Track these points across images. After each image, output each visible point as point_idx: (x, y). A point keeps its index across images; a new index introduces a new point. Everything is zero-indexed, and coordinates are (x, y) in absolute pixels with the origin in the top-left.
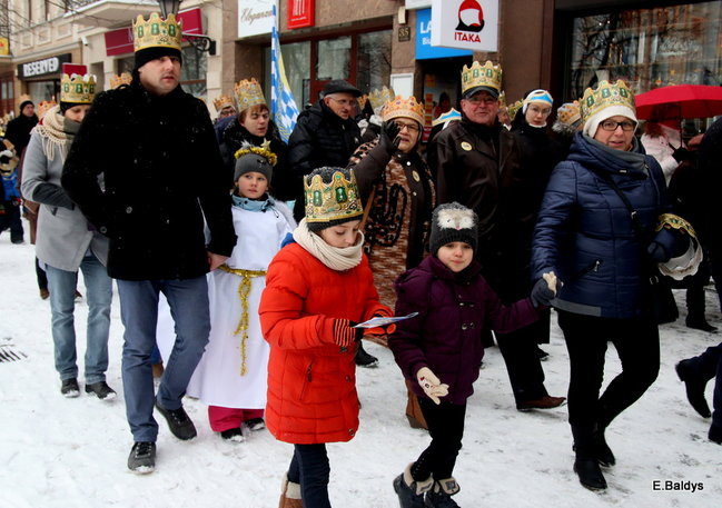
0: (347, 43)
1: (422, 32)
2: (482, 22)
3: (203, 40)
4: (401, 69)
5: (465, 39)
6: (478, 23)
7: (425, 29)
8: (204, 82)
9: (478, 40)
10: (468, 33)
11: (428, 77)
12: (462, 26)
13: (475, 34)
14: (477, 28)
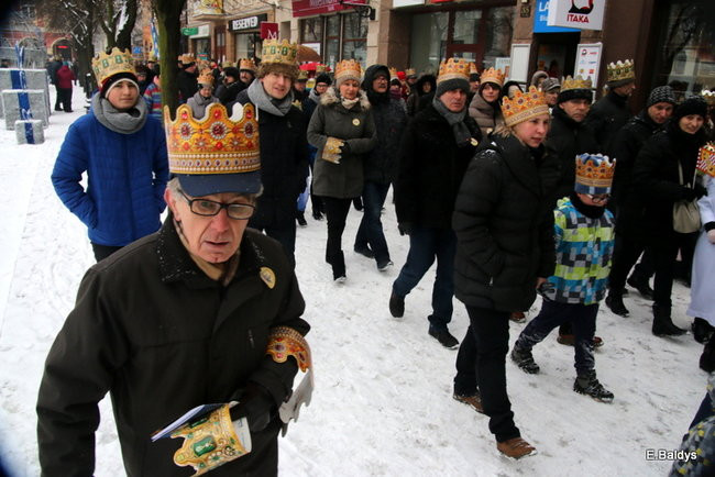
0: (477, 15)
1: (541, 10)
2: (592, 6)
3: (366, 9)
4: (521, 39)
5: (576, 20)
6: (587, 5)
7: (543, 8)
8: (366, 40)
9: (586, 20)
10: (578, 15)
11: (542, 48)
12: (574, 10)
13: (585, 16)
14: (586, 11)
